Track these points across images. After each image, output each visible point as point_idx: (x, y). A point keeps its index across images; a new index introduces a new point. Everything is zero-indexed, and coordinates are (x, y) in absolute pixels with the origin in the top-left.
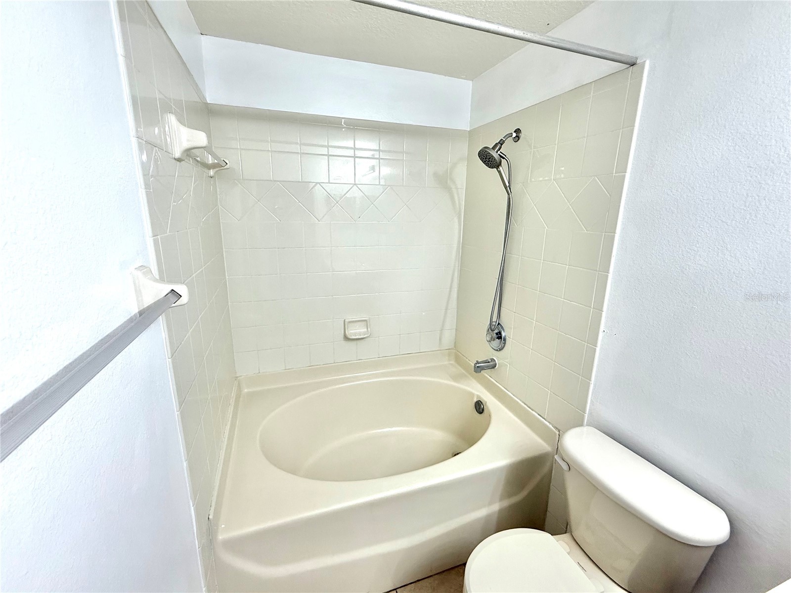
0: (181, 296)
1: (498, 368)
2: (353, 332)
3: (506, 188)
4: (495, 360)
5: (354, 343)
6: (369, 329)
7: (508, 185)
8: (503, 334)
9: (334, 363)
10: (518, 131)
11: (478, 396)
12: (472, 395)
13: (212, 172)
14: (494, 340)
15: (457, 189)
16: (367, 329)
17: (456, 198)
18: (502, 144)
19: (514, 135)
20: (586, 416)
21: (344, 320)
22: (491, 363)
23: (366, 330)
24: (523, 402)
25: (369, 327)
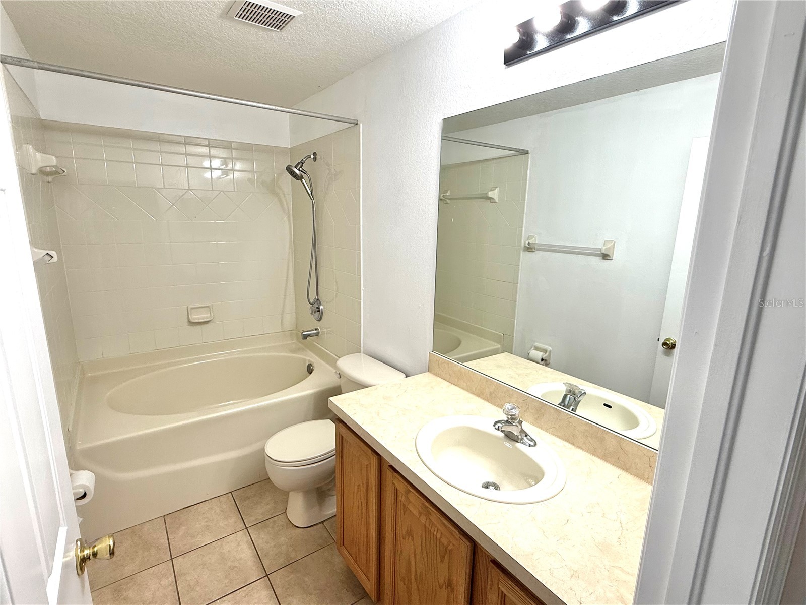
0: (53, 257)
1: (321, 334)
2: (196, 317)
3: (309, 194)
4: (318, 329)
5: (199, 327)
6: (212, 314)
7: (310, 193)
8: (321, 307)
9: (180, 346)
10: (315, 154)
11: (309, 361)
12: (305, 360)
13: (50, 179)
14: (315, 312)
15: (284, 194)
16: (210, 313)
17: (285, 203)
18: (303, 164)
19: (312, 157)
20: (362, 348)
21: (187, 307)
22: (315, 332)
23: (209, 315)
24: (334, 354)
25: (212, 311)
